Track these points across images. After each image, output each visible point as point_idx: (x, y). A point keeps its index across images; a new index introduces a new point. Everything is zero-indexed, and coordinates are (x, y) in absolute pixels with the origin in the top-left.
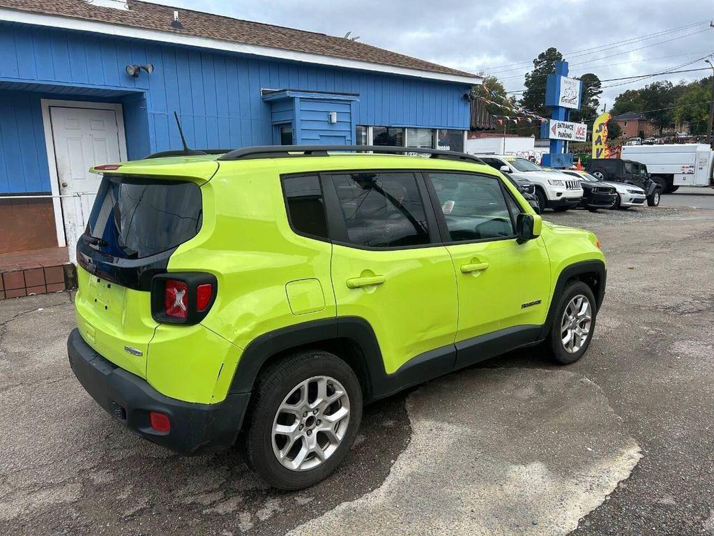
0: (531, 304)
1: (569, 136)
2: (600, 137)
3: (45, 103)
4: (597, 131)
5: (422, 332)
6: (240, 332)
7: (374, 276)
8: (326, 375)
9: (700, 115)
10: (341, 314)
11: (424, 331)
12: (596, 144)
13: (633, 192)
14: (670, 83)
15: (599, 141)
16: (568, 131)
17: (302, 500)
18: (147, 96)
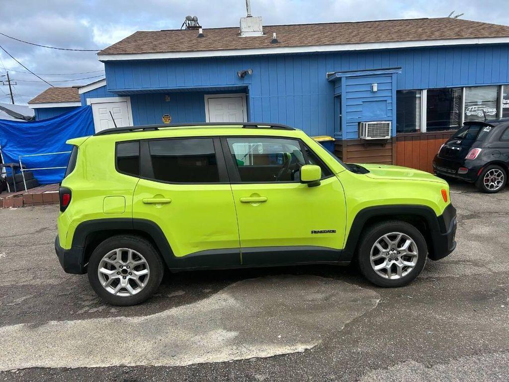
0: (318, 232)
3: (206, 97)
5: (205, 235)
6: (75, 218)
7: (164, 198)
8: (131, 249)
10: (135, 217)
11: (208, 236)
17: (113, 310)
18: (250, 88)
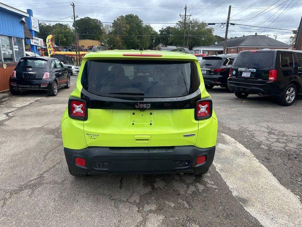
1: (38, 44)
2: (49, 45)
4: (48, 43)
9: (62, 38)
12: (49, 48)
13: (76, 68)
14: (45, 24)
15: (49, 47)
16: (37, 42)
